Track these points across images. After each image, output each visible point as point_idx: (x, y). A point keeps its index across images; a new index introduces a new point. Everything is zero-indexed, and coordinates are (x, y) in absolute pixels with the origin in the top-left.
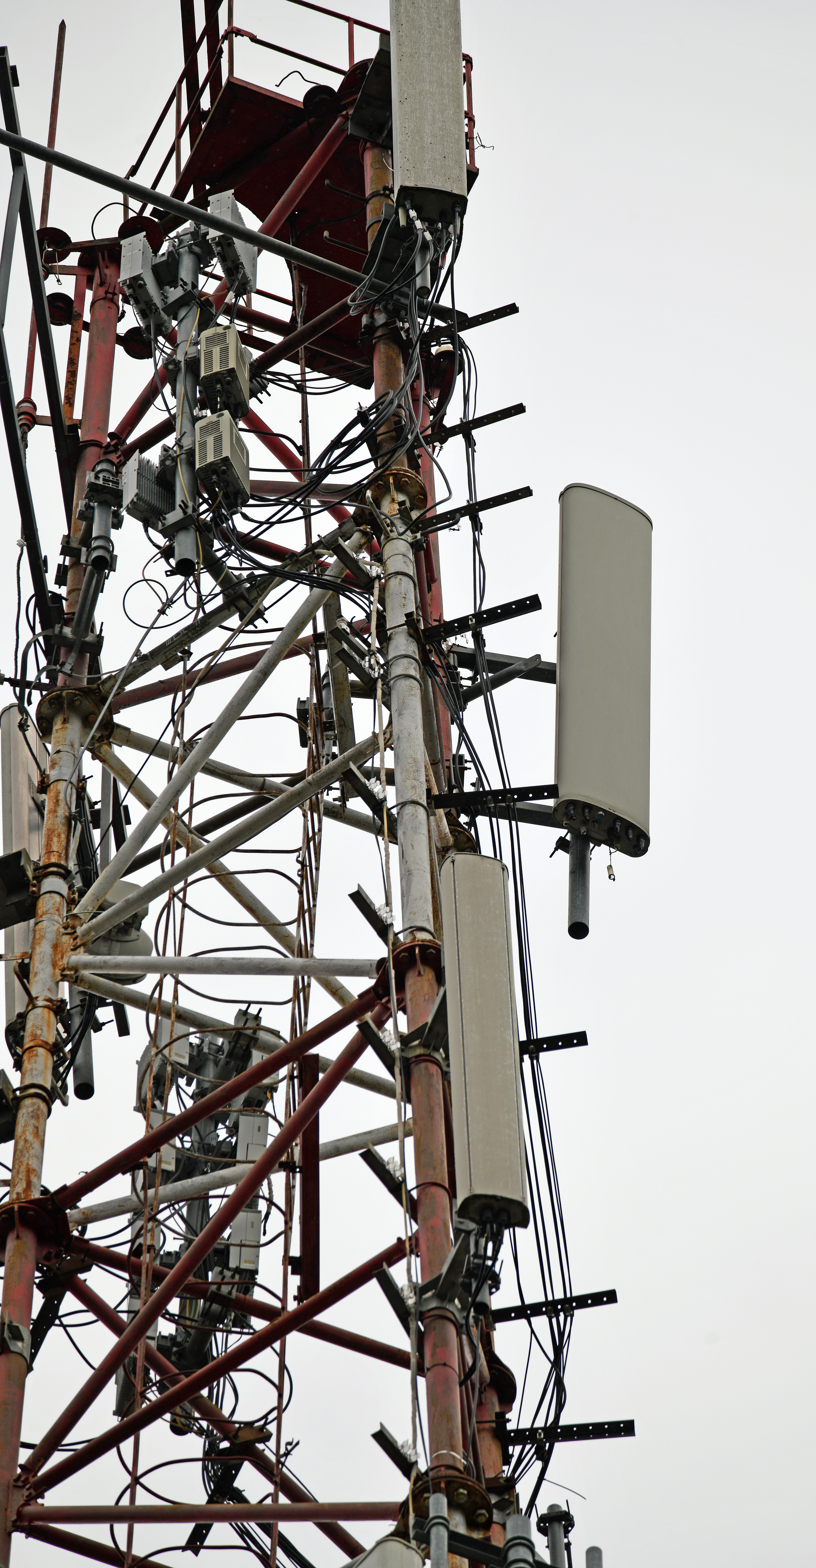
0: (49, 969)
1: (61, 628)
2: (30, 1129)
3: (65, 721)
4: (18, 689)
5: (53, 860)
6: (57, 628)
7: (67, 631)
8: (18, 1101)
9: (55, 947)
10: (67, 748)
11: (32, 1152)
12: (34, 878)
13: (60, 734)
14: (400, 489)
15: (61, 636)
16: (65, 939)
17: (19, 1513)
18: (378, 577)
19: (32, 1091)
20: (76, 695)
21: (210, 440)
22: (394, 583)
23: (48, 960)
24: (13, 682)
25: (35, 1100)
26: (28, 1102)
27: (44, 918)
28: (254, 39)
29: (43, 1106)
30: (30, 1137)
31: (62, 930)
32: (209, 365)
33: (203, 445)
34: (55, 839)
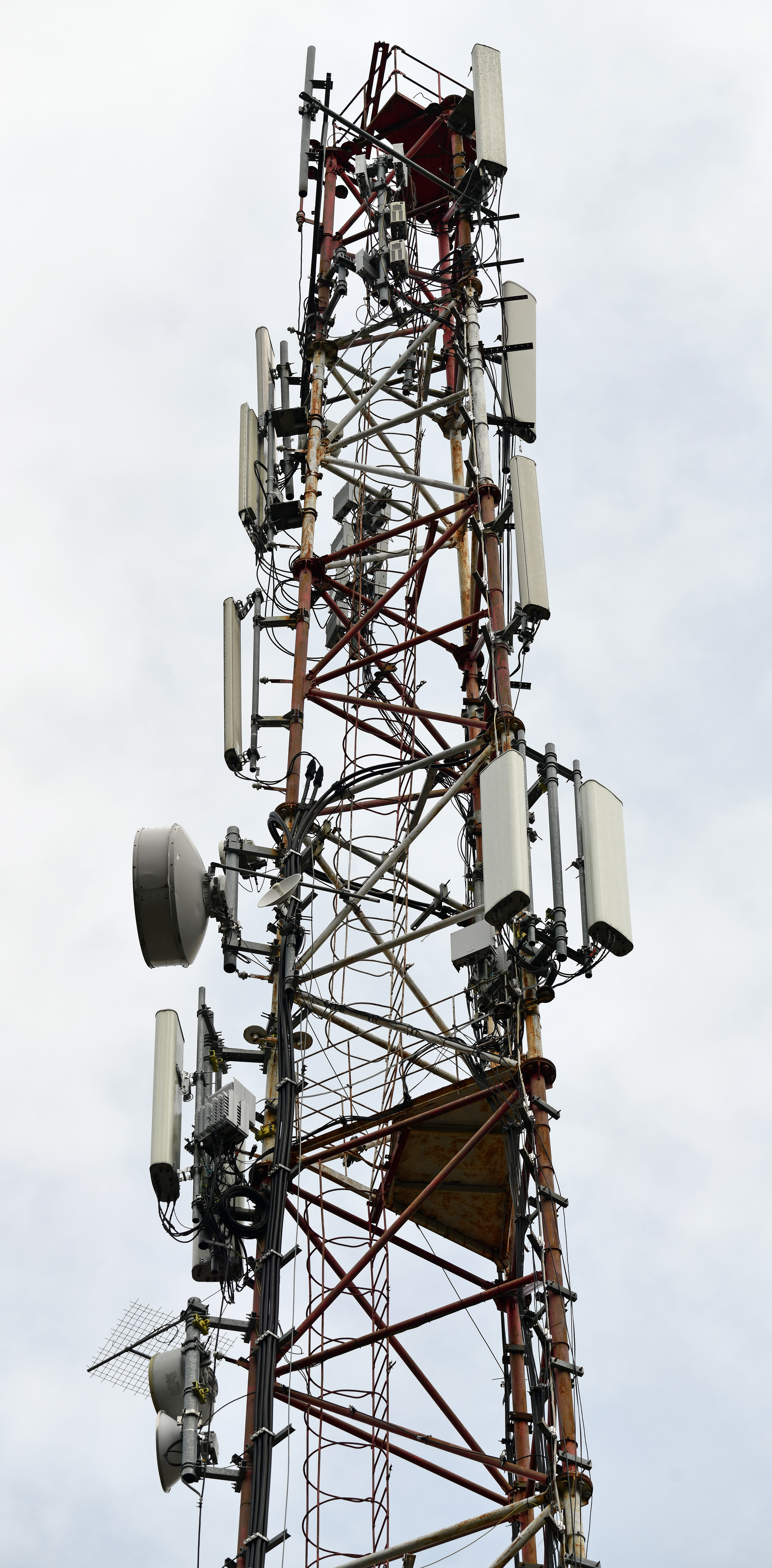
0: (316, 459)
1: (319, 313)
2: (310, 527)
3: (320, 354)
4: (300, 336)
5: (316, 413)
6: (317, 312)
7: (321, 315)
8: (304, 514)
9: (318, 450)
10: (321, 366)
11: (310, 537)
12: (309, 419)
13: (318, 358)
14: (473, 286)
15: (319, 317)
16: (322, 447)
17: (310, 691)
18: (466, 322)
19: (310, 511)
20: (325, 343)
21: (397, 251)
22: (472, 326)
23: (315, 455)
24: (298, 333)
25: (311, 515)
26: (308, 515)
27: (313, 437)
28: (404, 76)
29: (314, 517)
30: (309, 531)
31: (320, 443)
32: (395, 217)
33: (394, 252)
34: (317, 404)
